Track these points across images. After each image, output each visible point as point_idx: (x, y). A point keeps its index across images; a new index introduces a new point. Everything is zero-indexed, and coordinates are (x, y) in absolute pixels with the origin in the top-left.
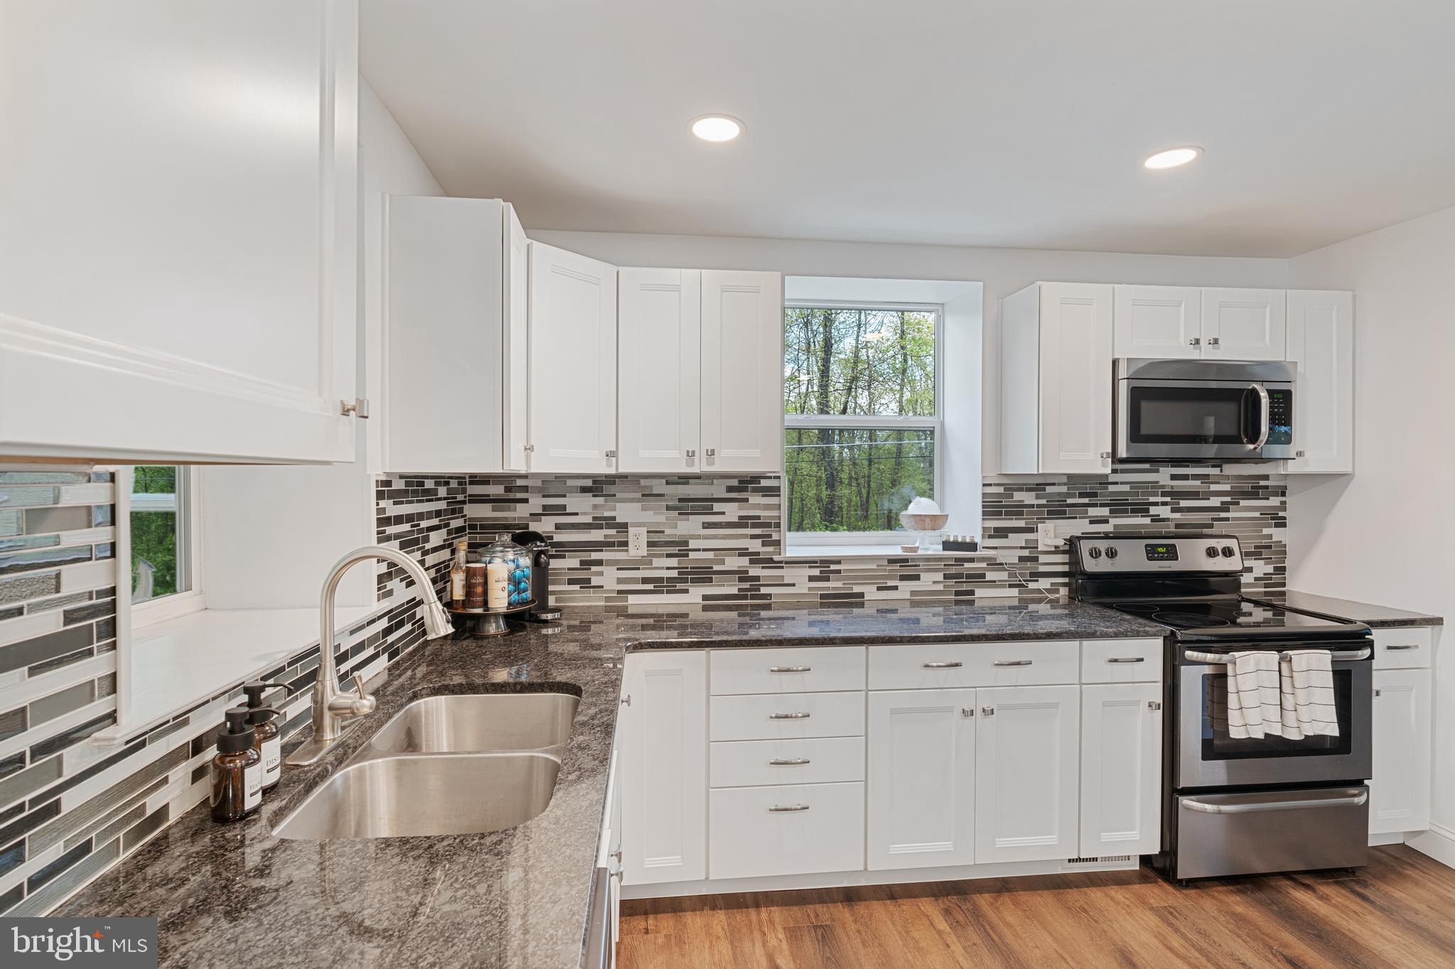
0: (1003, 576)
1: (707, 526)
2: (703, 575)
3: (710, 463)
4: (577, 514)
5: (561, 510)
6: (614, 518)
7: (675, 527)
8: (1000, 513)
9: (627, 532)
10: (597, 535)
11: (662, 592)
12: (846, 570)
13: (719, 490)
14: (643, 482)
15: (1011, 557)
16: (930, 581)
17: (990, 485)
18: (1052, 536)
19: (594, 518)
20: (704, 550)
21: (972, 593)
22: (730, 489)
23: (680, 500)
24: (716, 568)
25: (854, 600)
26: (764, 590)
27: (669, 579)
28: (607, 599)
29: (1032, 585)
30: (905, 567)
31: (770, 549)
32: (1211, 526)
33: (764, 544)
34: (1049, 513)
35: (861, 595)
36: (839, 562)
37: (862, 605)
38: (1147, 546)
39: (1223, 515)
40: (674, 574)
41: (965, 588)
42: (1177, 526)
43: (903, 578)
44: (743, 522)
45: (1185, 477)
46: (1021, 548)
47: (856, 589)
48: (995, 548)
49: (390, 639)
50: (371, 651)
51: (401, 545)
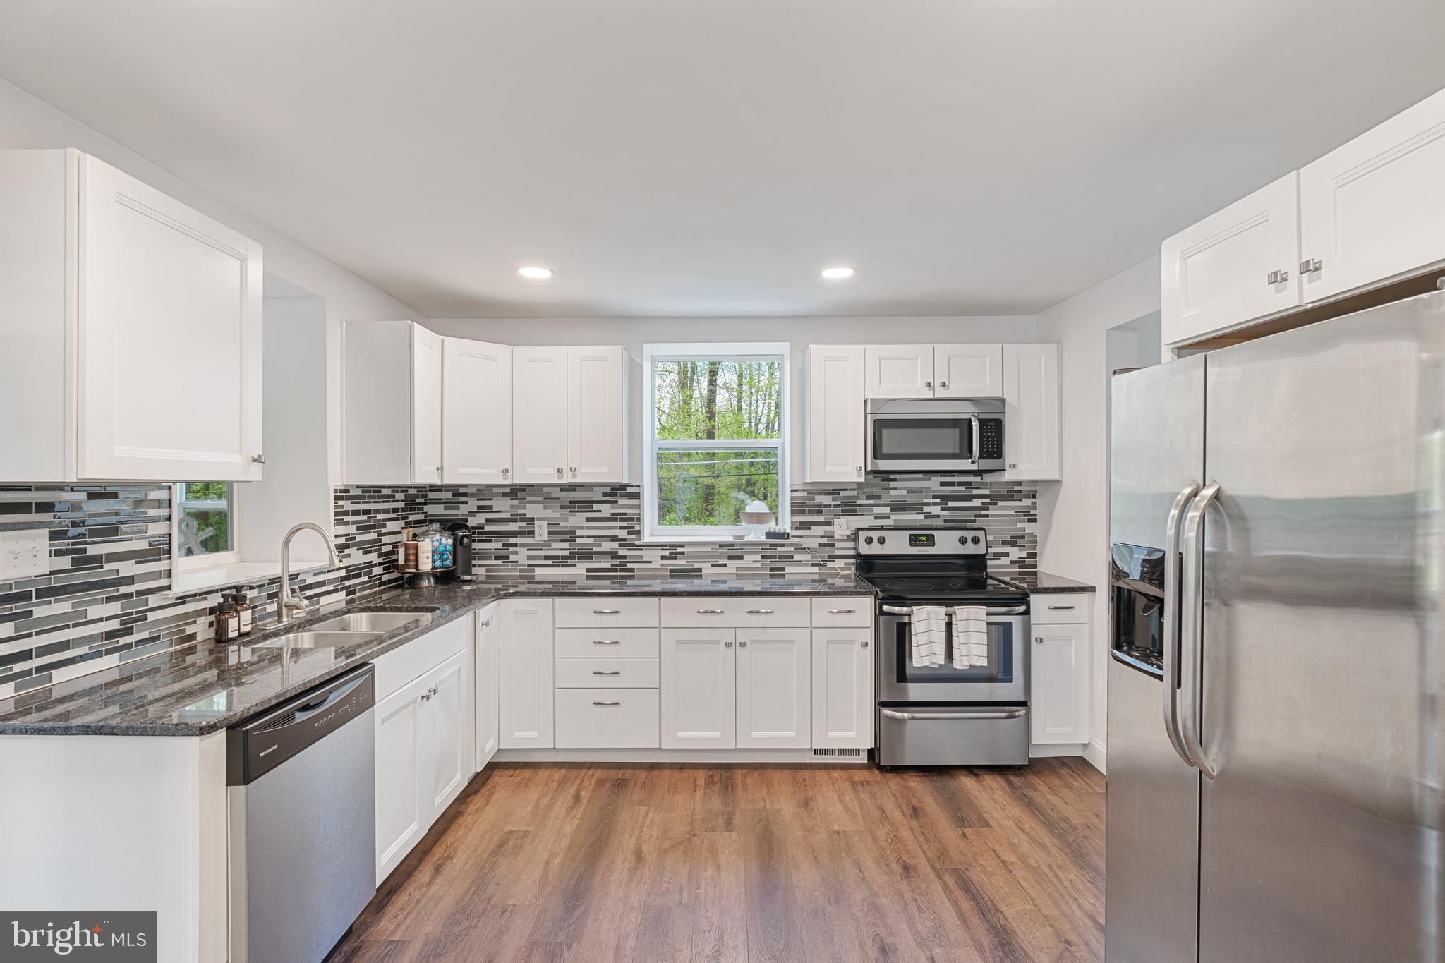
0: (808, 557)
1: (588, 520)
2: (586, 554)
3: (574, 476)
4: (500, 512)
5: (488, 509)
6: (525, 515)
7: (567, 521)
8: (804, 511)
9: (534, 524)
10: (513, 526)
11: (558, 566)
12: (688, 552)
13: (596, 495)
14: (545, 490)
15: (814, 544)
16: (751, 560)
17: (797, 491)
18: (845, 528)
19: (512, 515)
20: (587, 537)
21: (783, 569)
22: (605, 494)
23: (570, 502)
24: (595, 549)
25: (697, 573)
26: (629, 566)
27: (563, 557)
28: (521, 570)
29: (829, 565)
30: (733, 551)
31: (634, 536)
32: (974, 521)
33: (629, 533)
34: (843, 511)
35: (700, 570)
36: (683, 546)
37: (700, 577)
38: (910, 535)
39: (983, 512)
40: (566, 553)
41: (778, 565)
42: (946, 521)
43: (730, 558)
44: (614, 518)
45: (952, 484)
46: (821, 537)
47: (696, 566)
48: (801, 537)
49: (347, 583)
50: (331, 587)
51: (358, 528)
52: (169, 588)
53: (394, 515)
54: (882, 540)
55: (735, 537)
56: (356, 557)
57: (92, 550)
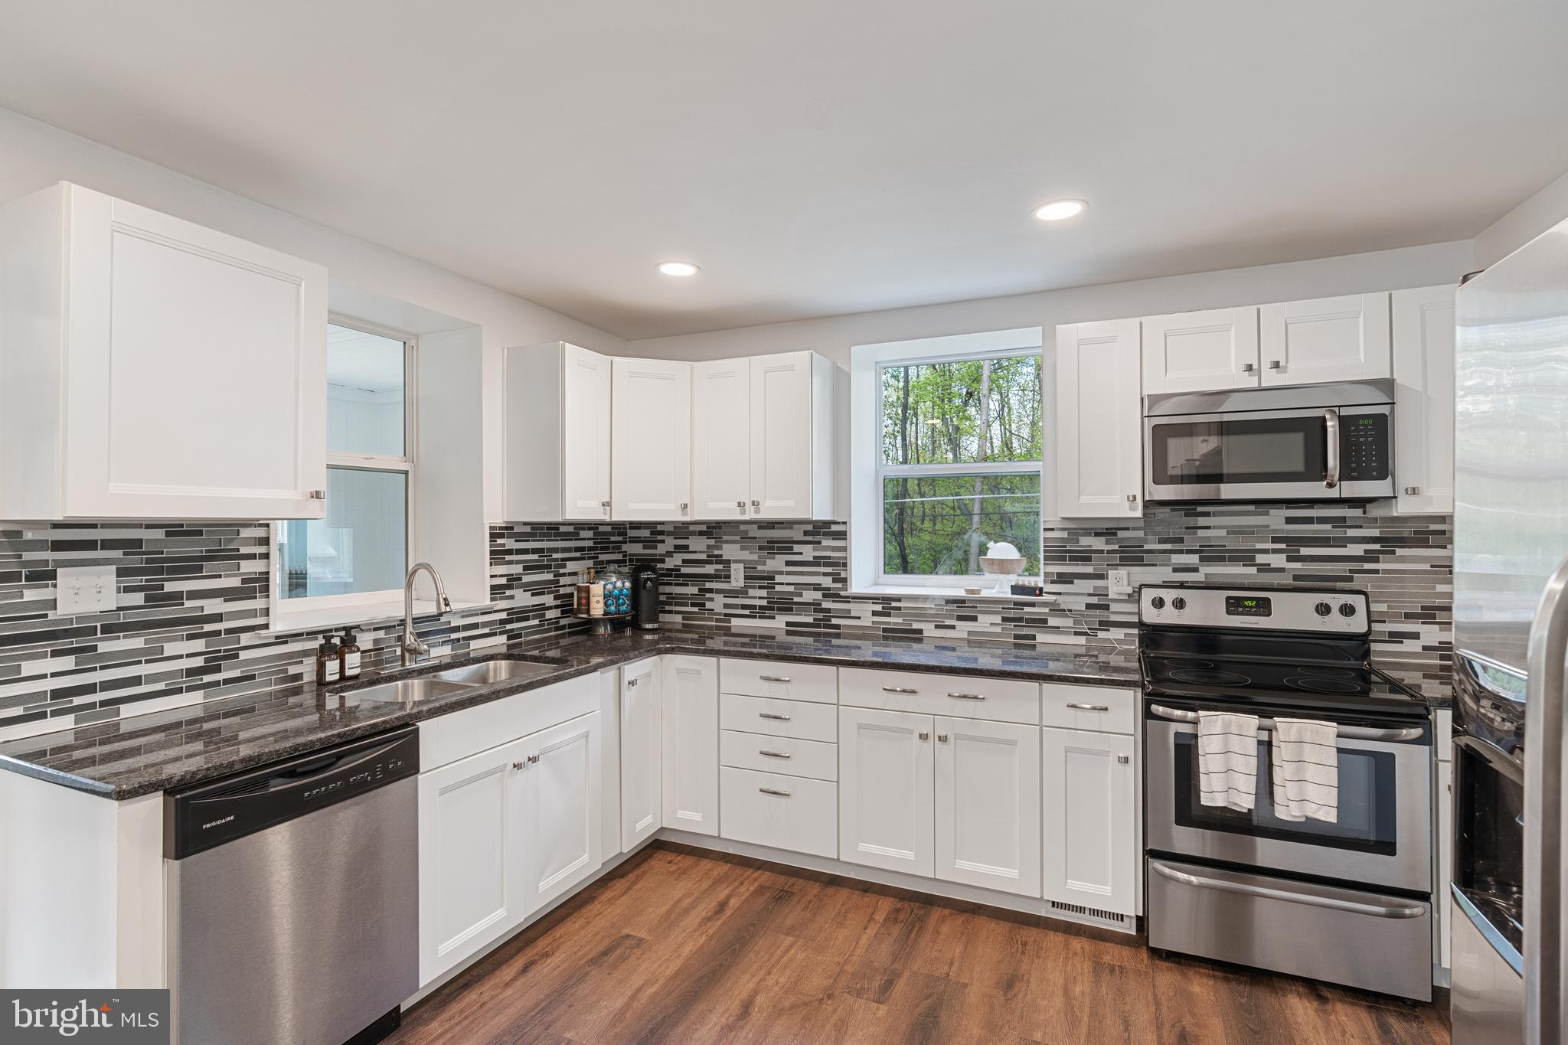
0: (1069, 622)
1: (788, 563)
2: (784, 604)
3: (757, 511)
4: (696, 552)
5: (684, 548)
6: (721, 556)
7: (764, 564)
8: (1064, 559)
9: (730, 567)
10: (709, 569)
11: (755, 617)
12: (906, 608)
13: (797, 534)
14: (742, 527)
15: (1079, 605)
16: (987, 623)
17: (1053, 529)
18: (1125, 582)
19: (708, 556)
20: (787, 584)
21: (1034, 637)
22: (806, 533)
23: (768, 542)
24: (796, 599)
25: (916, 636)
26: (834, 621)
27: (761, 607)
28: (717, 620)
29: (1101, 634)
30: (964, 608)
31: (839, 585)
32: (1350, 579)
33: (834, 581)
34: (1122, 559)
35: (920, 631)
36: (899, 600)
37: (920, 640)
38: (1228, 598)
39: (1367, 566)
40: (764, 603)
41: (1025, 631)
42: (1296, 578)
43: (960, 618)
44: (816, 562)
45: (1309, 520)
46: (1089, 595)
47: (916, 626)
48: (1060, 594)
49: (509, 627)
50: (487, 630)
51: (525, 568)
52: (266, 626)
53: (578, 554)
54: (1180, 604)
55: (968, 591)
56: (522, 599)
57: (170, 587)
